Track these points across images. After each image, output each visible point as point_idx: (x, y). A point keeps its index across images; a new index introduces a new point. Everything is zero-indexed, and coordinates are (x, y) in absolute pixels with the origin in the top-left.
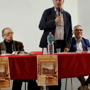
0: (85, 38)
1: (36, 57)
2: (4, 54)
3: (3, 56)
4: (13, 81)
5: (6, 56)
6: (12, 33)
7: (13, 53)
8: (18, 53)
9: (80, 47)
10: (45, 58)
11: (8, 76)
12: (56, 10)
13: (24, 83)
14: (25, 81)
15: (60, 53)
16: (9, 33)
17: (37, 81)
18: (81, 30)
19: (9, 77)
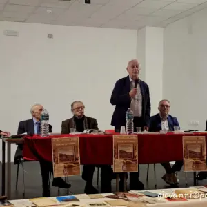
0: (173, 116)
1: (112, 137)
2: (74, 132)
3: (72, 136)
4: (83, 166)
5: (76, 135)
6: (82, 108)
7: (85, 132)
8: (90, 132)
9: (165, 126)
10: (123, 138)
11: (77, 159)
12: (131, 80)
13: (96, 169)
14: (98, 166)
15: (140, 133)
16: (79, 108)
17: (113, 167)
18: (167, 106)
19: (79, 161)
